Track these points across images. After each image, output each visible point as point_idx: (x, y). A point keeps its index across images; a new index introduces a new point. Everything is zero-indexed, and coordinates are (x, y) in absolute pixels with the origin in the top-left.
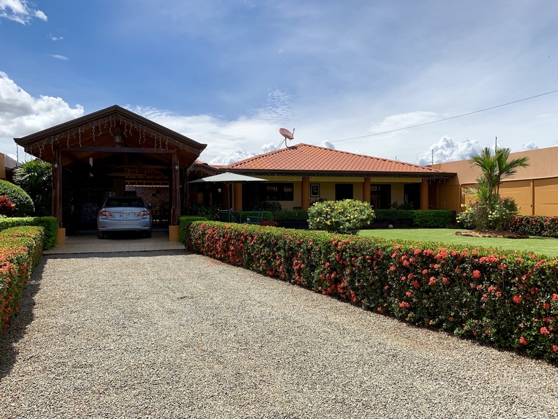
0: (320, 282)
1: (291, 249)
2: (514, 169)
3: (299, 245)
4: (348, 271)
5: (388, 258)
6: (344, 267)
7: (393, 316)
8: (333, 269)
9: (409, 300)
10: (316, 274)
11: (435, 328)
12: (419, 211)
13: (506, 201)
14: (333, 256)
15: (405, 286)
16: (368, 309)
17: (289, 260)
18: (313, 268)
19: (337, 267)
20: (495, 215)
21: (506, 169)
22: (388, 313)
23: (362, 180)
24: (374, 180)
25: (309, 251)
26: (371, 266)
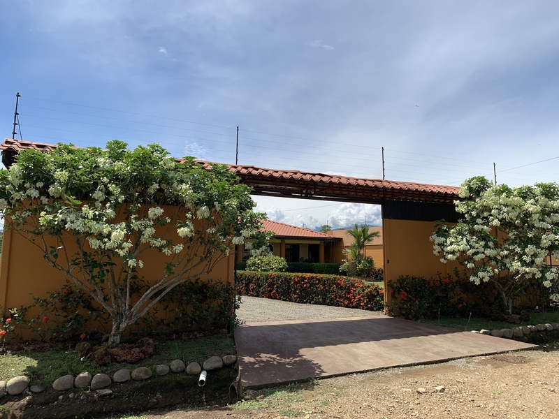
0: (263, 293)
1: (249, 279)
2: (372, 238)
3: (253, 277)
4: (275, 286)
5: (291, 279)
6: (274, 285)
7: (293, 301)
8: (269, 286)
9: (298, 294)
10: (261, 290)
11: (305, 303)
12: (318, 264)
13: (368, 258)
14: (269, 280)
15: (296, 289)
16: (283, 300)
17: (247, 285)
18: (260, 287)
19: (271, 285)
20: (361, 266)
21: (368, 238)
22: (291, 301)
23: (279, 241)
24: (288, 241)
25: (258, 279)
26: (284, 283)
